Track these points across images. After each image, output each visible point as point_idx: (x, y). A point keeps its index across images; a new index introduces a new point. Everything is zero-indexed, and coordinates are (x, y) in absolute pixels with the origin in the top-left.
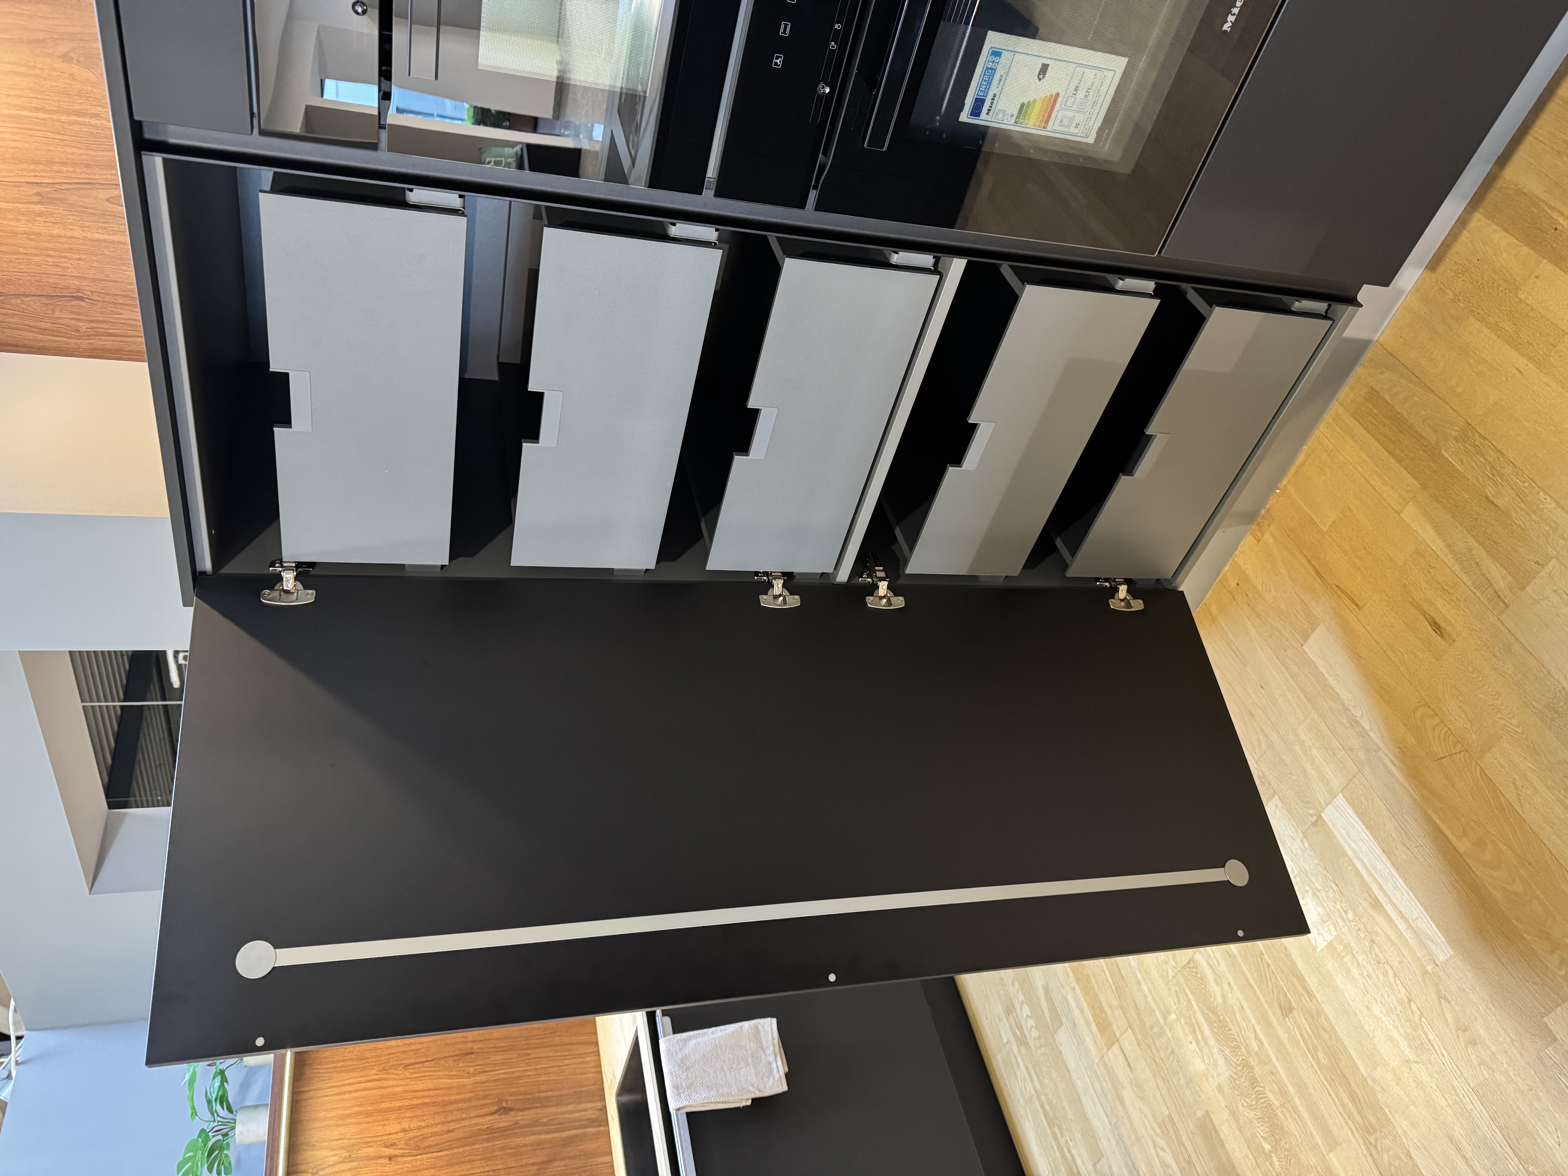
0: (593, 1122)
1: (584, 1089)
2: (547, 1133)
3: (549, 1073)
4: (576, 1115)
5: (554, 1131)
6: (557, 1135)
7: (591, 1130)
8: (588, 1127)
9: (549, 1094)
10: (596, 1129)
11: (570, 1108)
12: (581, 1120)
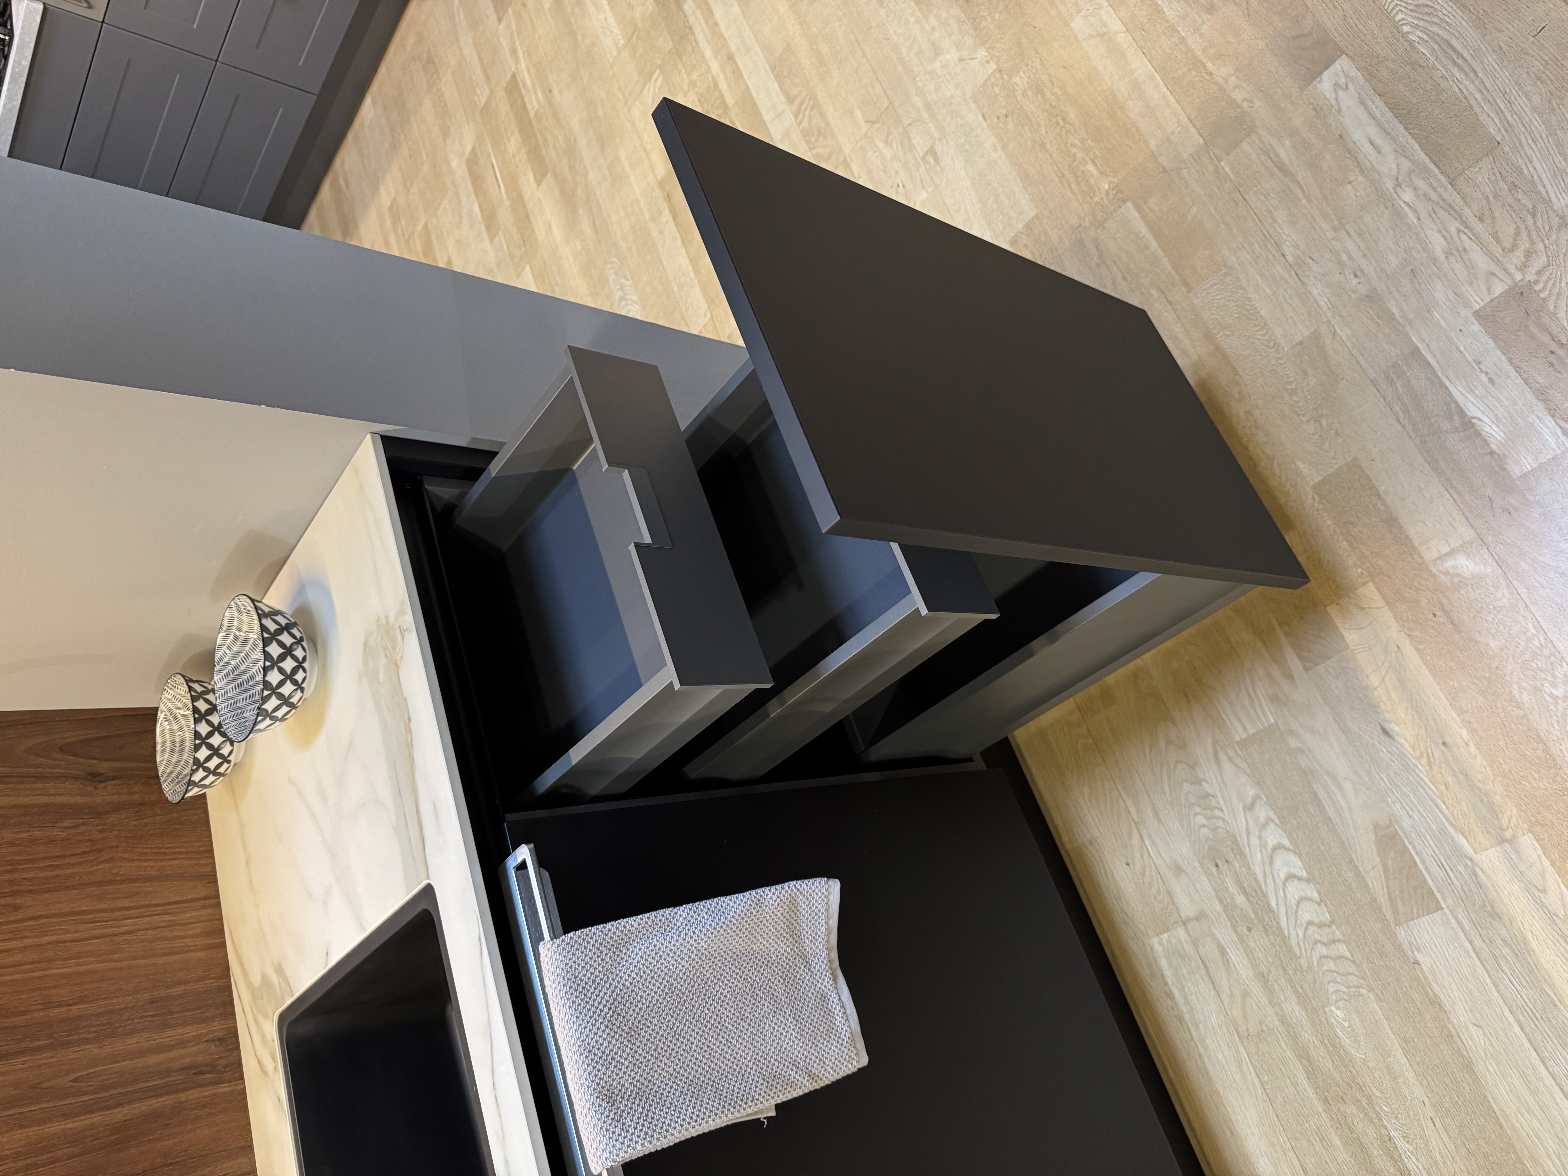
0: (201, 1073)
1: (178, 990)
2: (66, 1116)
3: (78, 956)
4: (152, 1060)
5: (88, 1109)
6: (97, 1118)
7: (193, 1095)
8: (185, 1089)
9: (76, 1010)
10: (208, 1091)
11: (134, 1042)
12: (168, 1072)
